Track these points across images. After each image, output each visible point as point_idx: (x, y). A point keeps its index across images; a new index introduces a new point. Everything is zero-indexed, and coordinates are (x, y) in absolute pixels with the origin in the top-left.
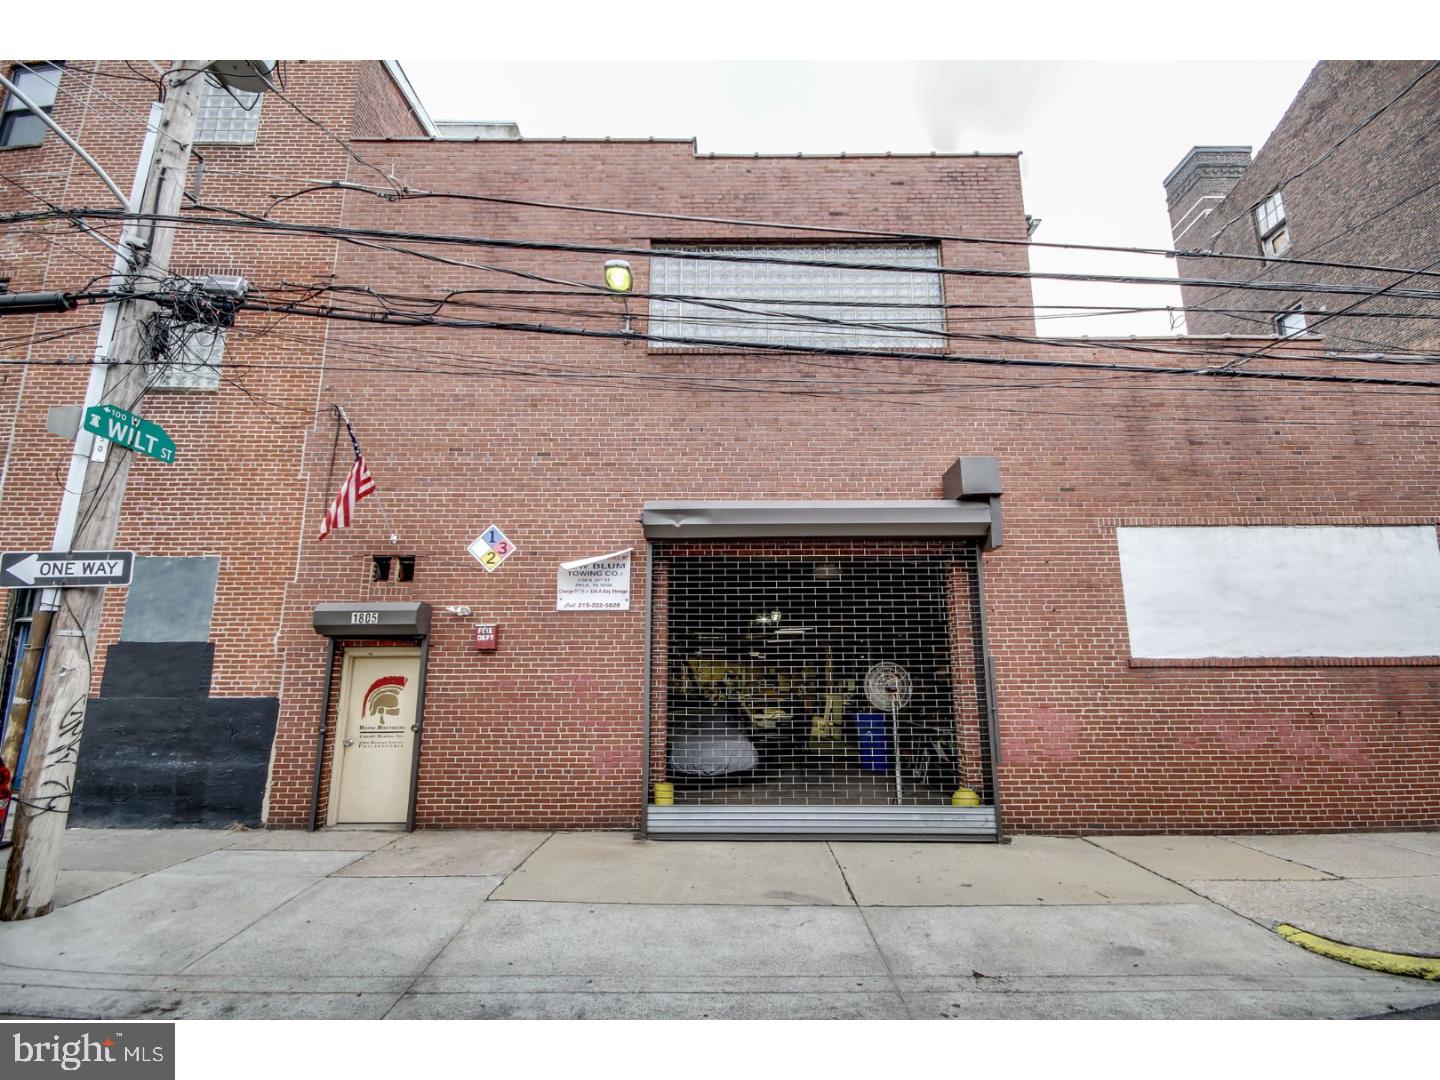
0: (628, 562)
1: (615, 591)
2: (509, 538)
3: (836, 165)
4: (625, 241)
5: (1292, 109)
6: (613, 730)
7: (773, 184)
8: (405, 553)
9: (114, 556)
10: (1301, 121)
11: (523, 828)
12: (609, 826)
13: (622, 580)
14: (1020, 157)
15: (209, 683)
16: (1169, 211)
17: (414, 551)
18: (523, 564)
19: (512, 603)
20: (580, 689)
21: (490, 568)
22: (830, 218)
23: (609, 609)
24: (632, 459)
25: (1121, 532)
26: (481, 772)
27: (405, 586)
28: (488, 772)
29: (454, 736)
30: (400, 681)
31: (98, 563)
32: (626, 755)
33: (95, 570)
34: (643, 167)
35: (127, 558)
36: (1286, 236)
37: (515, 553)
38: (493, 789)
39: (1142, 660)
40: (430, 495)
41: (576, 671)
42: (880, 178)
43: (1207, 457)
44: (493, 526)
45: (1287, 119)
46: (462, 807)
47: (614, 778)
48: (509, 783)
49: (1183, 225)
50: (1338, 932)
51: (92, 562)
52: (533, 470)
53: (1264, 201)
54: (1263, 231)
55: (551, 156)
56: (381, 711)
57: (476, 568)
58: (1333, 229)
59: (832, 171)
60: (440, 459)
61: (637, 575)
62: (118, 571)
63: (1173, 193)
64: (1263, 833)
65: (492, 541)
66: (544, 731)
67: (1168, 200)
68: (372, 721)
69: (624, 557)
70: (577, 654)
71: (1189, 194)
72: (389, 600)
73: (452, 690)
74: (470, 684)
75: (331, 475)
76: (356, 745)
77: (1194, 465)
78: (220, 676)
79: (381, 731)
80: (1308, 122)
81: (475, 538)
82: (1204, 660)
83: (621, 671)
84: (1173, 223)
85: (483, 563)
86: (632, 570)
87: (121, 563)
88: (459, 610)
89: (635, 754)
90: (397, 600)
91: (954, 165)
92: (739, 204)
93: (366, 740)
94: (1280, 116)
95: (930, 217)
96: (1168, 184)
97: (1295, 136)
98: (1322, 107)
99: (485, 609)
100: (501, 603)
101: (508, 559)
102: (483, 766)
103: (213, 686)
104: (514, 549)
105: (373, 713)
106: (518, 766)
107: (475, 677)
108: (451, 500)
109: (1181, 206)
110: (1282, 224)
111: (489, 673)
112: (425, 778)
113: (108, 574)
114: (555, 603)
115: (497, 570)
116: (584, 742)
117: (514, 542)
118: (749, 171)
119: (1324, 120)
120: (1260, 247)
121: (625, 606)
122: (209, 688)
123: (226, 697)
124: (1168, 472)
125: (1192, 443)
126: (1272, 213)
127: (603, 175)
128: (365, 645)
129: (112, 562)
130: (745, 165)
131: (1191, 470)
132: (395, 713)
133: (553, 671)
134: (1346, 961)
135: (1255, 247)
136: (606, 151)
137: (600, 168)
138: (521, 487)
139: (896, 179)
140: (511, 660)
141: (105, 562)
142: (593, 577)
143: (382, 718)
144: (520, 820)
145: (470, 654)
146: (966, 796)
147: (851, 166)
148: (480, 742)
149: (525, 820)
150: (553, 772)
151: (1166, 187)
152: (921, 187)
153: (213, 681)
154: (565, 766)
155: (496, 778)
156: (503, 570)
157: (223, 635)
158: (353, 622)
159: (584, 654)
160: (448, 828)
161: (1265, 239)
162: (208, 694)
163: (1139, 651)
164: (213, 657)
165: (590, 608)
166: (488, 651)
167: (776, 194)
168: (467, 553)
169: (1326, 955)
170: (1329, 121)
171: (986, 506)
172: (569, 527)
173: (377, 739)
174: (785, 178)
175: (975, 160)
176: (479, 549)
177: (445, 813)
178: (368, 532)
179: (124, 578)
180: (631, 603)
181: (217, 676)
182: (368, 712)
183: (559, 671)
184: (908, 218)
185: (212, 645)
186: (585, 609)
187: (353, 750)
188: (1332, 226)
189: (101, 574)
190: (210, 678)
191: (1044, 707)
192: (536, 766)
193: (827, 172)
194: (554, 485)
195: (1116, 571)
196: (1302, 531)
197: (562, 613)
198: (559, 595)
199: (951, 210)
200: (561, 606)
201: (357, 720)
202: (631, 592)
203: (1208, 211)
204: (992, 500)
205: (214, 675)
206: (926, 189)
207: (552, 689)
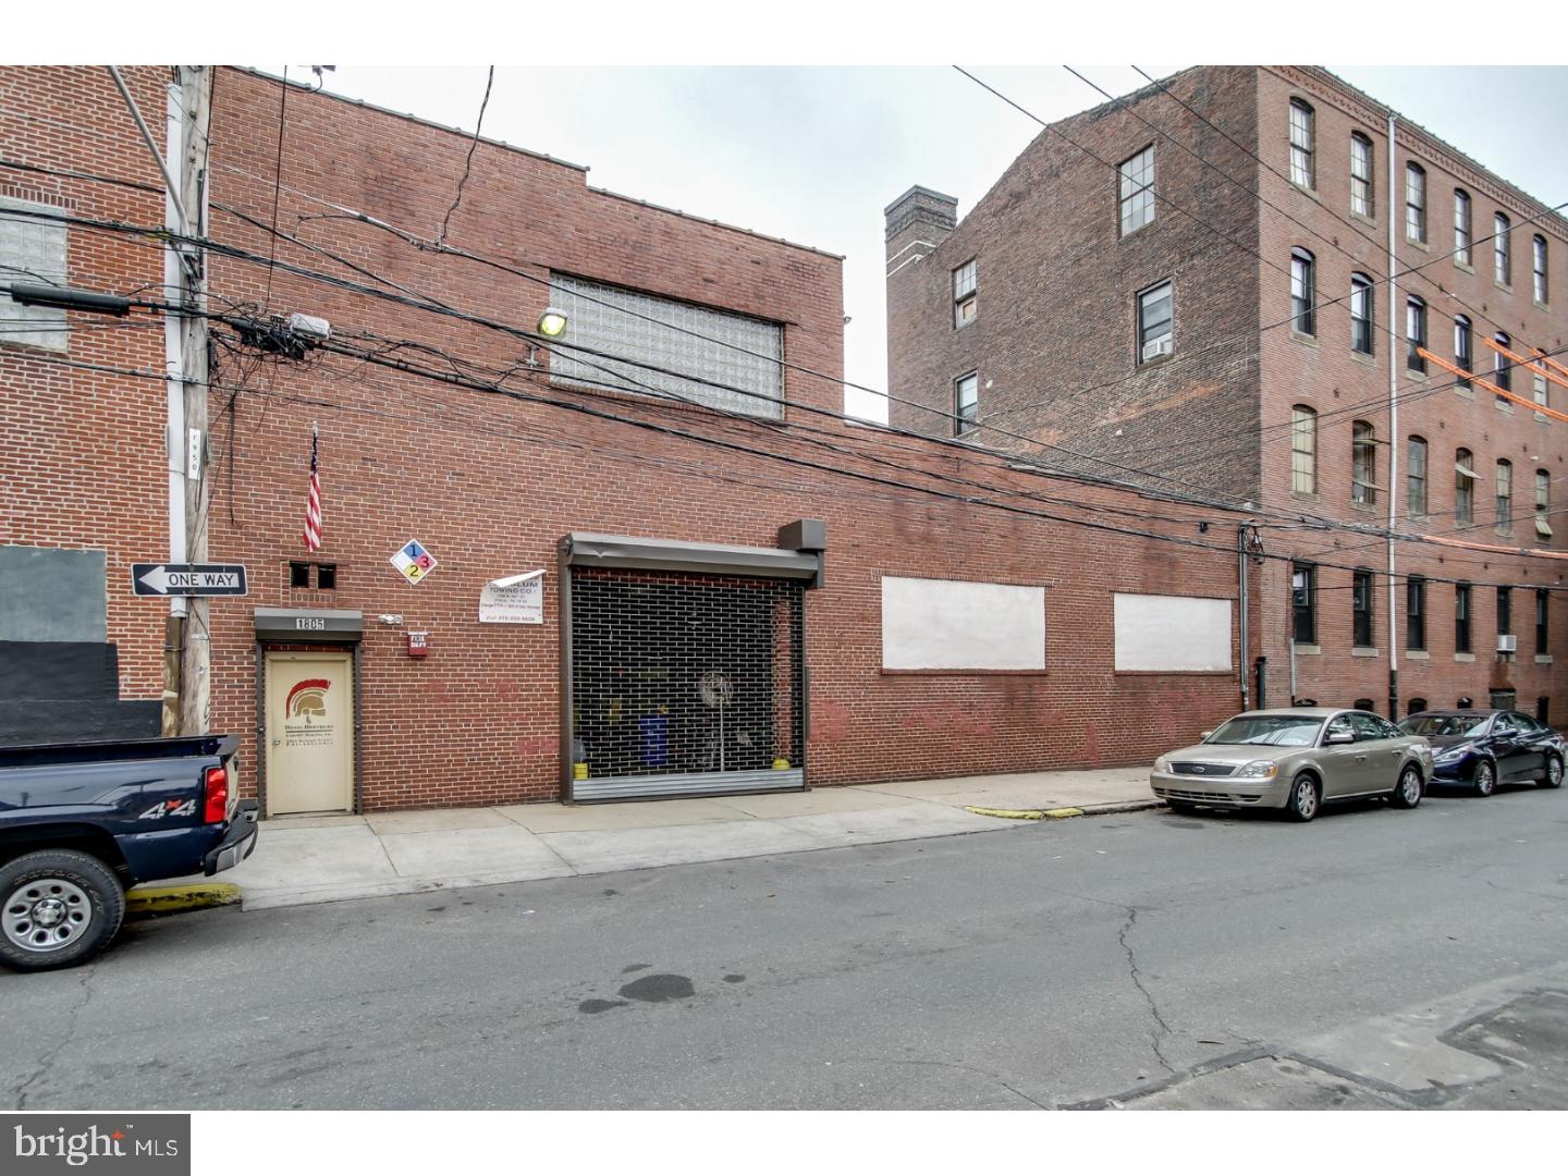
0: (540, 581)
1: (529, 607)
2: (431, 553)
3: (709, 231)
4: (524, 264)
5: (994, 189)
6: (532, 724)
7: (657, 237)
8: (326, 560)
9: (229, 569)
10: (1001, 203)
11: (461, 806)
12: (532, 799)
13: (536, 597)
14: (844, 261)
15: (117, 685)
16: (887, 242)
17: (334, 558)
18: (444, 579)
19: (437, 614)
20: (503, 690)
21: (414, 581)
22: (704, 283)
23: (526, 622)
24: (539, 487)
25: (885, 580)
26: (420, 762)
27: (327, 593)
28: (425, 762)
29: (392, 732)
30: (324, 684)
31: (217, 575)
32: (544, 744)
33: (216, 582)
34: (539, 186)
35: (239, 571)
36: (974, 306)
37: (436, 568)
38: (431, 776)
39: (889, 670)
40: (345, 504)
41: (498, 675)
42: (744, 253)
43: (937, 530)
44: (414, 540)
45: (991, 196)
46: (405, 792)
47: (535, 762)
48: (445, 770)
49: (897, 262)
50: (990, 806)
51: (212, 574)
52: (448, 488)
53: (963, 266)
54: (958, 296)
55: (444, 146)
56: (306, 712)
57: (399, 579)
58: (1008, 315)
59: (706, 236)
60: (354, 467)
61: (548, 594)
62: (235, 583)
63: (893, 225)
64: (938, 778)
65: (414, 555)
66: (473, 726)
67: (887, 230)
68: (299, 721)
69: (536, 578)
70: (499, 660)
71: (905, 233)
72: (313, 606)
73: (386, 692)
74: (402, 686)
75: (232, 471)
76: (284, 743)
77: (929, 534)
78: (129, 678)
79: (309, 730)
80: (1006, 207)
81: (397, 550)
82: (920, 670)
83: (537, 675)
84: (889, 257)
85: (407, 575)
86: (544, 589)
87: (236, 575)
88: (390, 618)
89: (550, 742)
90: (322, 607)
91: (797, 255)
92: (628, 250)
93: (294, 738)
94: (986, 191)
95: (779, 300)
96: (889, 212)
97: (994, 216)
98: (1017, 197)
99: (412, 618)
100: (426, 613)
101: (431, 572)
102: (421, 757)
103: (122, 688)
104: (436, 563)
105: (298, 714)
106: (453, 756)
107: (408, 681)
108: (368, 511)
109: (897, 241)
110: (972, 294)
111: (420, 676)
112: (368, 769)
113: (228, 586)
114: (477, 615)
115: (420, 582)
116: (508, 734)
117: (435, 557)
118: (636, 218)
119: (1017, 211)
120: (954, 309)
121: (539, 620)
122: (118, 691)
123: (141, 699)
124: (915, 538)
125: (930, 519)
126: (967, 281)
127: (501, 185)
128: (293, 650)
129: (229, 575)
130: (634, 210)
131: (927, 538)
132: (322, 713)
133: (479, 675)
134: (993, 815)
135: (951, 308)
136: (501, 157)
137: (498, 175)
138: (438, 505)
139: (755, 257)
140: (441, 665)
141: (223, 574)
142: (510, 594)
143: (308, 718)
144: (456, 799)
145: (401, 660)
146: (781, 764)
147: (721, 236)
148: (417, 737)
149: (461, 799)
150: (483, 759)
151: (887, 215)
152: (773, 270)
153: (122, 683)
154: (494, 754)
155: (433, 766)
156: (426, 583)
157: (125, 636)
158: (298, 627)
159: (505, 660)
160: (392, 810)
161: (959, 303)
162: (118, 696)
163: (887, 665)
164: (117, 658)
165: (509, 621)
166: (418, 657)
167: (660, 249)
168: (391, 565)
169: (986, 814)
170: (1020, 214)
171: (814, 557)
172: (486, 546)
173: (304, 738)
174: (667, 233)
175: (812, 254)
176: (402, 561)
177: (390, 798)
178: (282, 536)
179: (241, 590)
180: (544, 617)
181: (125, 679)
182: (292, 713)
183: (484, 675)
184: (763, 298)
185: (113, 647)
186: (505, 621)
187: (283, 748)
188: (1008, 311)
189: (221, 585)
190: (117, 681)
191: (831, 702)
192: (468, 755)
193: (702, 236)
194: (469, 505)
195: (879, 608)
196: (980, 585)
197: (485, 624)
198: (481, 608)
199: (795, 298)
200: (483, 619)
201: (282, 721)
202: (544, 608)
203: (919, 257)
204: (819, 554)
205: (120, 677)
206: (776, 272)
207: (479, 691)
